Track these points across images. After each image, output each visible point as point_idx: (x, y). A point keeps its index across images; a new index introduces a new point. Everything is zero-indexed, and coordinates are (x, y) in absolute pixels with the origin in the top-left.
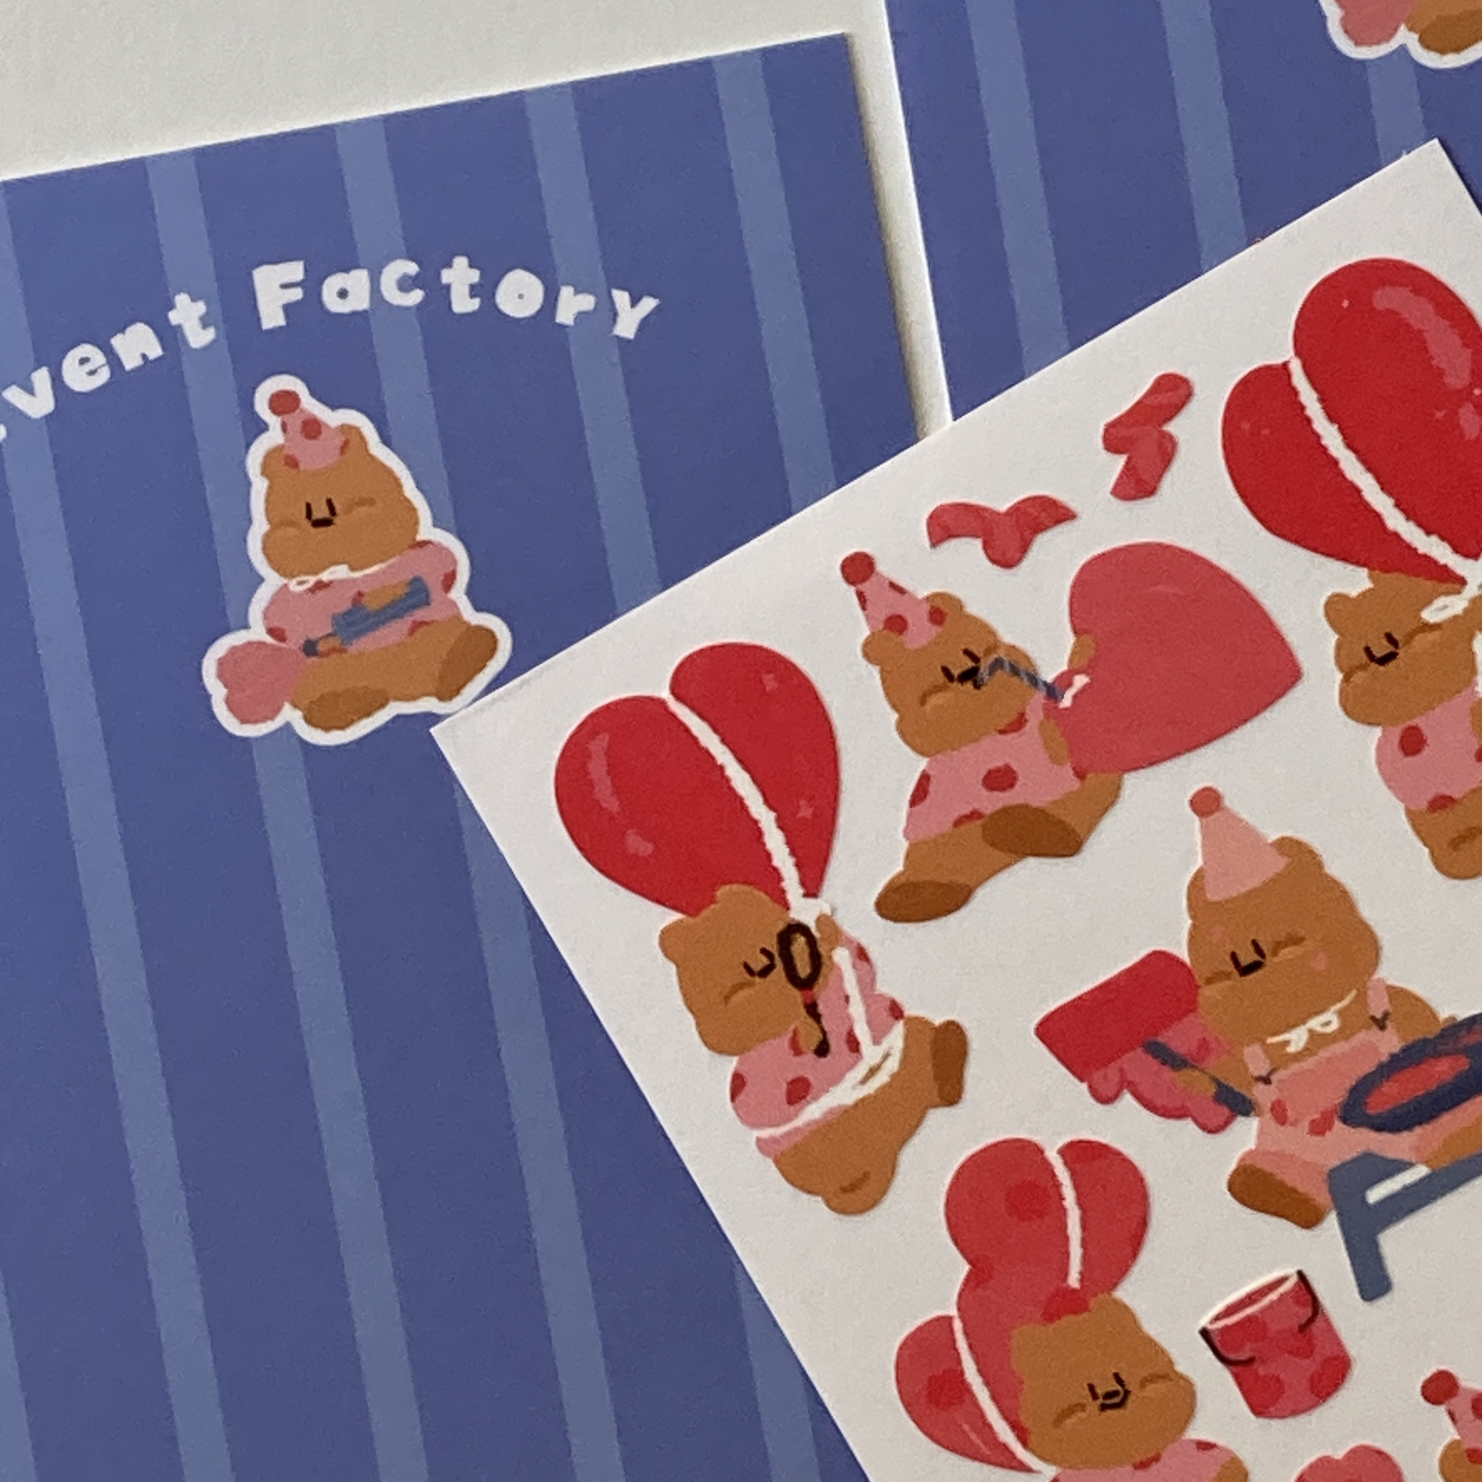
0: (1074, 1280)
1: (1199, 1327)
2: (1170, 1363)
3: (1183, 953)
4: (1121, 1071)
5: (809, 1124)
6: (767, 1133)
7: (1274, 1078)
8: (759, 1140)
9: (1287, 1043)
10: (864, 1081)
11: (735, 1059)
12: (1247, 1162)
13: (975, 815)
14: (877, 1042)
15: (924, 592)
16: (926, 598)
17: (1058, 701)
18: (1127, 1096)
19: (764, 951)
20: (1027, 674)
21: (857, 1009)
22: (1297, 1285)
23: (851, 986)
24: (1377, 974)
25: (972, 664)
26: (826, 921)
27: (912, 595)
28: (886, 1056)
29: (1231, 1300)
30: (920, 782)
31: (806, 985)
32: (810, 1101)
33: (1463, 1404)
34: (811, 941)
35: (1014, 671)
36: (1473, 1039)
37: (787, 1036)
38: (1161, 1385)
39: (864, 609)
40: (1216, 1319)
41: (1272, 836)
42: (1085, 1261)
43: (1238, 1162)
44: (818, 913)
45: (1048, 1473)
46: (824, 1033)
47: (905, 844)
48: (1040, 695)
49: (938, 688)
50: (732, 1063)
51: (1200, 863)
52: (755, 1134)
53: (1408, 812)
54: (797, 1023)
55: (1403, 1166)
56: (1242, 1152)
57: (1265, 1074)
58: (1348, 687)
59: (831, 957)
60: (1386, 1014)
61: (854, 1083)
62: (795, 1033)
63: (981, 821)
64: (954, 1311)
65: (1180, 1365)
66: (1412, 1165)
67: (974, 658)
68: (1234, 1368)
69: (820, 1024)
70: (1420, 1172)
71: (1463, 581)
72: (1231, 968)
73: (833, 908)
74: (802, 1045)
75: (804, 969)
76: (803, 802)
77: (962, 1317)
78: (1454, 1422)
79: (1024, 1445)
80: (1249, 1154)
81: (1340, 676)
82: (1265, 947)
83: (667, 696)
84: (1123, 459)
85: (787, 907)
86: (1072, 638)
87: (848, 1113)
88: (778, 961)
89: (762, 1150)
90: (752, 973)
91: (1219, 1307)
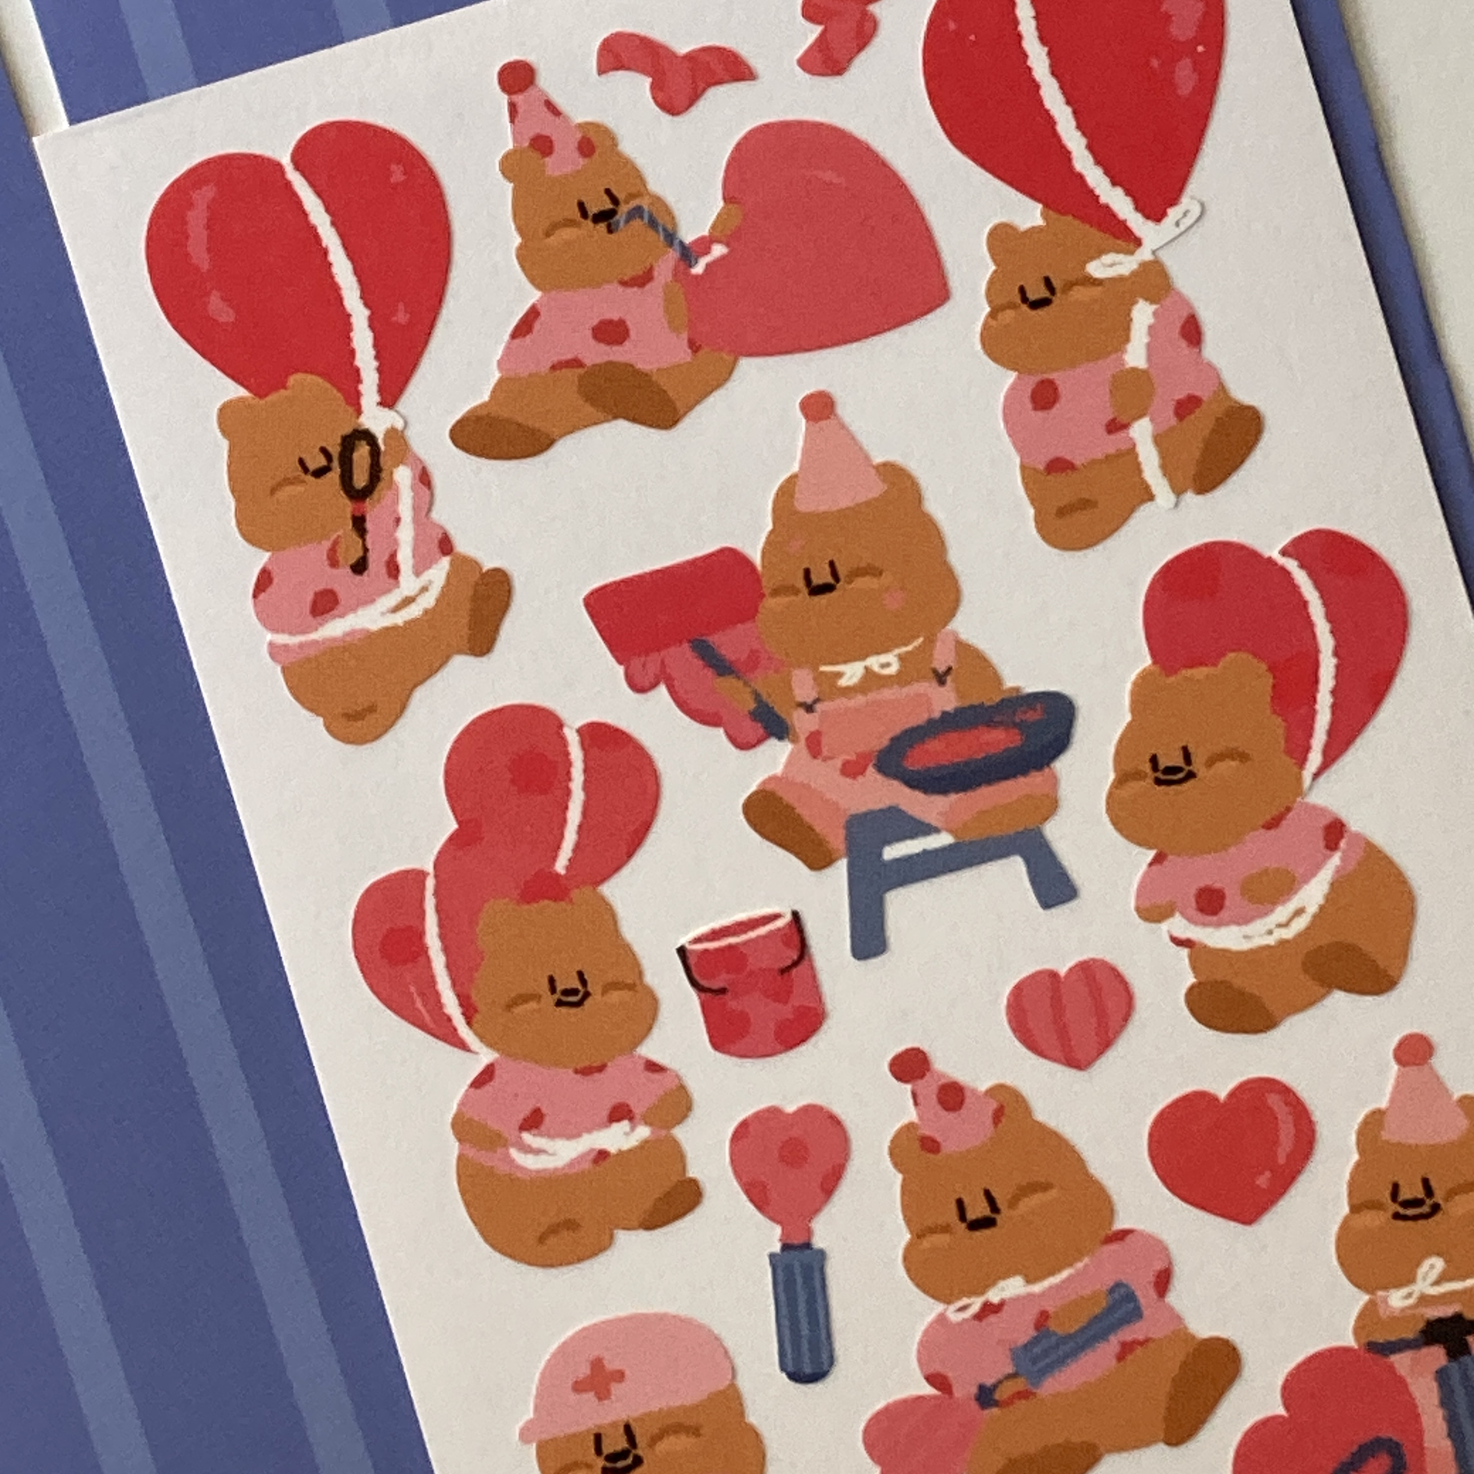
0: (561, 866)
1: (679, 945)
2: (640, 974)
3: (756, 558)
4: (663, 662)
5: (325, 641)
6: (282, 639)
7: (818, 707)
8: (271, 645)
9: (839, 675)
10: (396, 609)
11: (267, 555)
12: (769, 787)
13: (576, 363)
14: (418, 573)
15: (579, 119)
16: (580, 126)
17: (691, 266)
18: (662, 689)
19: (324, 451)
20: (665, 230)
21: (405, 534)
22: (789, 925)
23: (405, 508)
24: (950, 627)
25: (611, 206)
26: (396, 435)
27: (567, 119)
28: (424, 589)
29: (717, 924)
30: (527, 315)
31: (359, 496)
32: (334, 617)
33: (929, 1087)
34: (375, 452)
35: (653, 223)
36: (1032, 716)
37: (327, 544)
38: (625, 995)
39: (512, 121)
40: (698, 940)
41: (878, 459)
42: (578, 848)
43: (760, 785)
44: (389, 425)
45: (486, 1056)
46: (366, 550)
47: (497, 375)
48: (673, 255)
49: (569, 223)
50: (262, 558)
51: (795, 468)
52: (269, 636)
53: (1023, 468)
54: (340, 533)
55: (927, 830)
56: (766, 776)
57: (809, 701)
58: (993, 323)
59: (392, 473)
60: (950, 669)
61: (384, 609)
62: (336, 543)
63: (581, 371)
64: (429, 868)
65: (650, 979)
66: (937, 830)
67: (615, 201)
68: (703, 995)
69: (364, 540)
70: (944, 839)
71: (1138, 242)
72: (801, 584)
73: (406, 423)
74: (340, 556)
75: (360, 480)
76: (401, 306)
77: (436, 876)
78: (916, 1103)
79: (469, 1023)
80: (772, 779)
81: (988, 309)
82: (842, 571)
83: (286, 160)
84: (818, 29)
85: (359, 412)
86: (721, 204)
87: (370, 638)
88: (336, 464)
89: (273, 656)
90: (306, 470)
91: (703, 929)
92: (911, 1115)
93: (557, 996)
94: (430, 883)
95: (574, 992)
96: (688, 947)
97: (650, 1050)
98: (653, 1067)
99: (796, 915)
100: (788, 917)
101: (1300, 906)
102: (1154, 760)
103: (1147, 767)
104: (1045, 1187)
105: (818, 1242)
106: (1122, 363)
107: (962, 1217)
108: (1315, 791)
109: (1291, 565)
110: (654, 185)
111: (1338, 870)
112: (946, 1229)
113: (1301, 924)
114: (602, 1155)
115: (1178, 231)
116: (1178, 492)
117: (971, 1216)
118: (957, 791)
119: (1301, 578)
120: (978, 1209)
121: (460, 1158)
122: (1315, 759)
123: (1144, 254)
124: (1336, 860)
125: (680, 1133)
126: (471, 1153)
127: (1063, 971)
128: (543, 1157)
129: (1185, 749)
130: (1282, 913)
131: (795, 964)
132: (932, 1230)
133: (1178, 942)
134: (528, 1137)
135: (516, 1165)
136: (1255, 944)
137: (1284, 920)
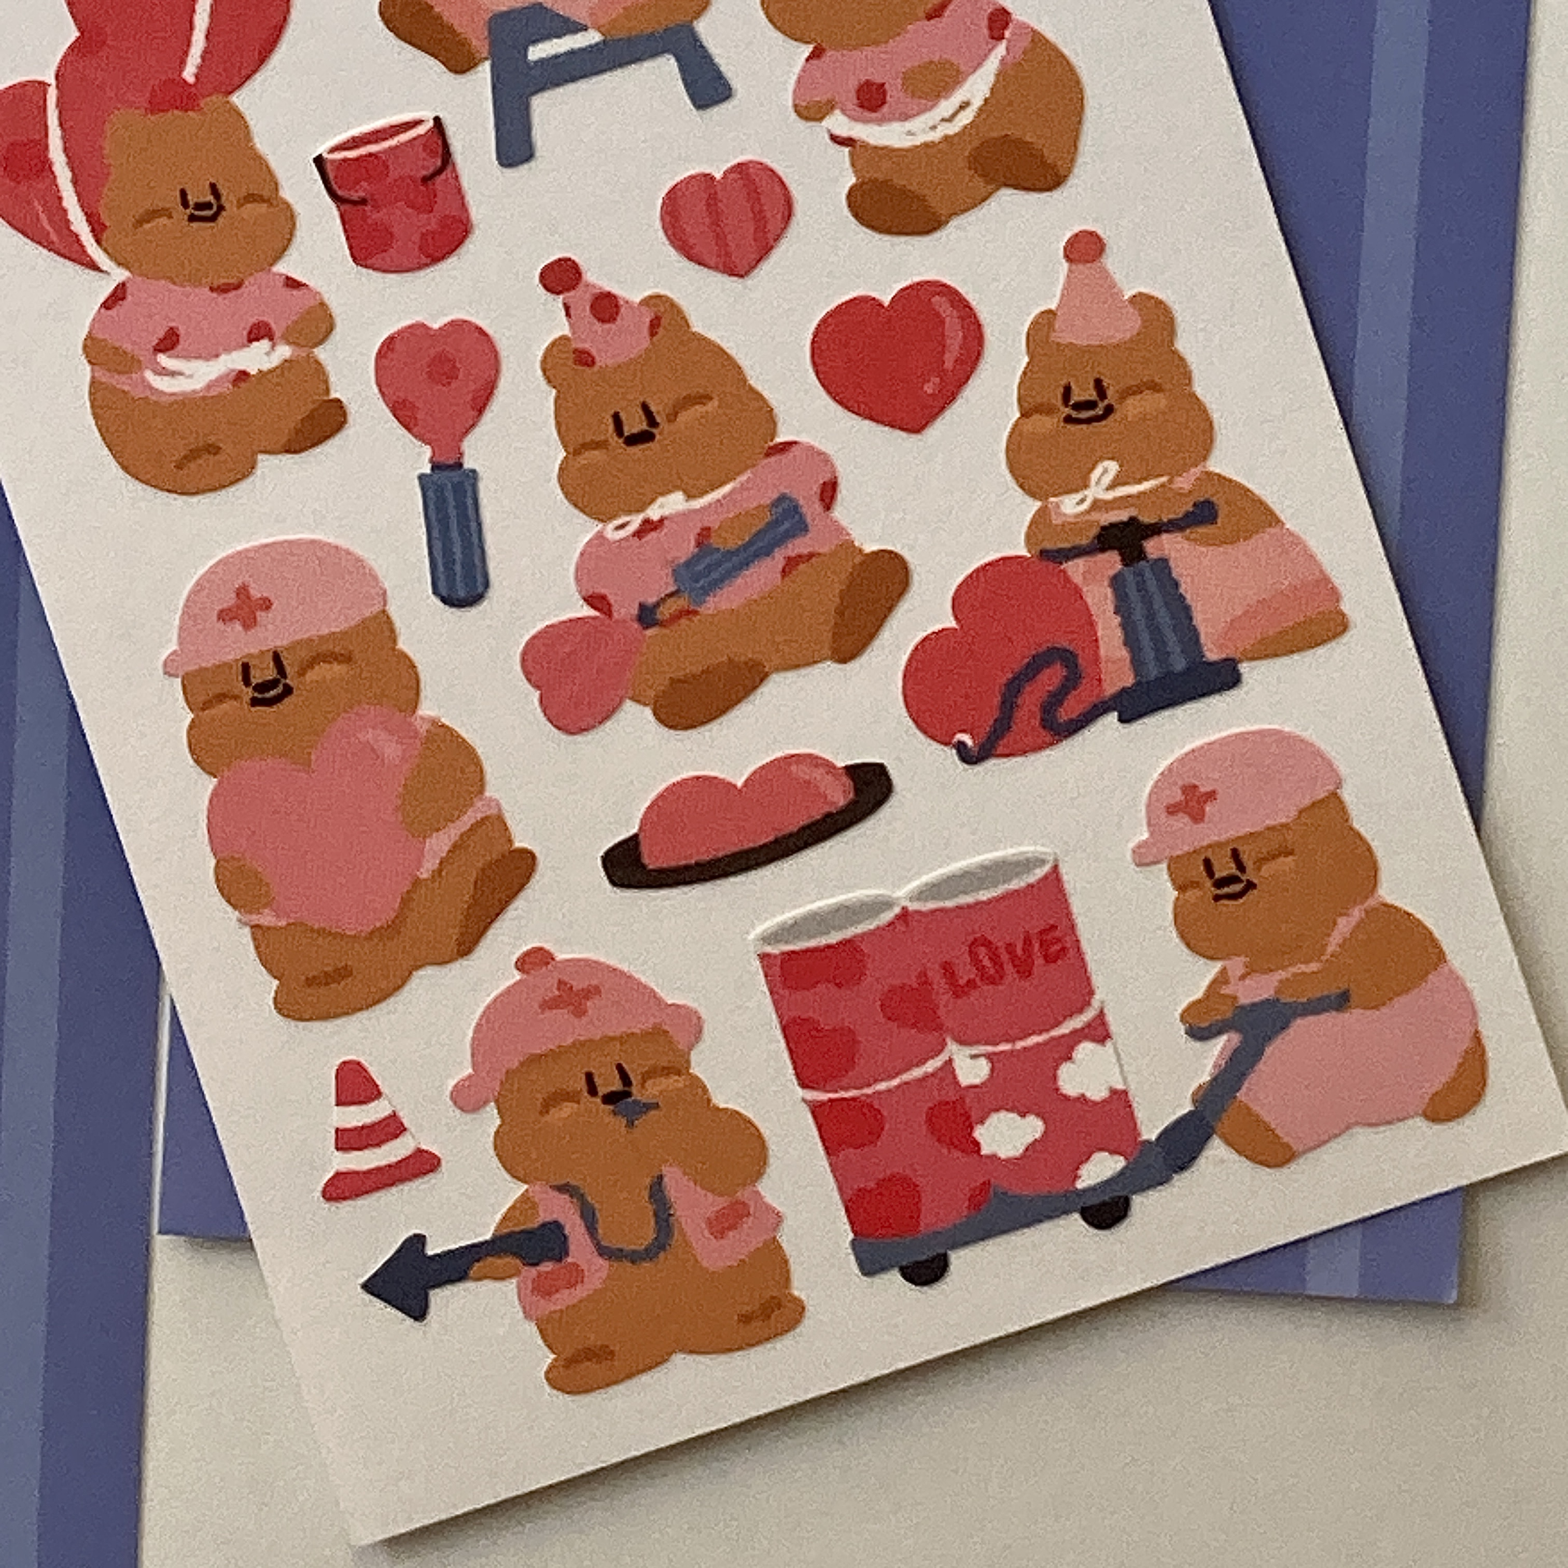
0: (189, 73)
1: (314, 156)
2: (276, 186)
22: (430, 132)
29: (356, 132)
33: (581, 298)
38: (262, 209)
40: (338, 148)
42: (206, 54)
45: (116, 275)
55: (575, 28)
64: (52, 81)
65: (286, 193)
66: (585, 28)
68: (342, 207)
70: (592, 37)
77: (58, 88)
78: (568, 314)
79: (98, 241)
91: (342, 138)
92: (562, 328)
93: (190, 210)
94: (52, 95)
95: (208, 206)
96: (325, 155)
97: (288, 266)
98: (292, 284)
99: (437, 120)
100: (431, 124)
104: (704, 399)
105: (469, 463)
107: (619, 431)
112: (602, 445)
114: (242, 375)
117: (628, 431)
120: (635, 424)
121: (93, 382)
125: (322, 353)
126: (102, 376)
127: (718, 175)
128: (180, 380)
131: (439, 172)
132: (589, 447)
134: (163, 360)
135: (151, 388)
136: (919, 140)
137: (947, 115)
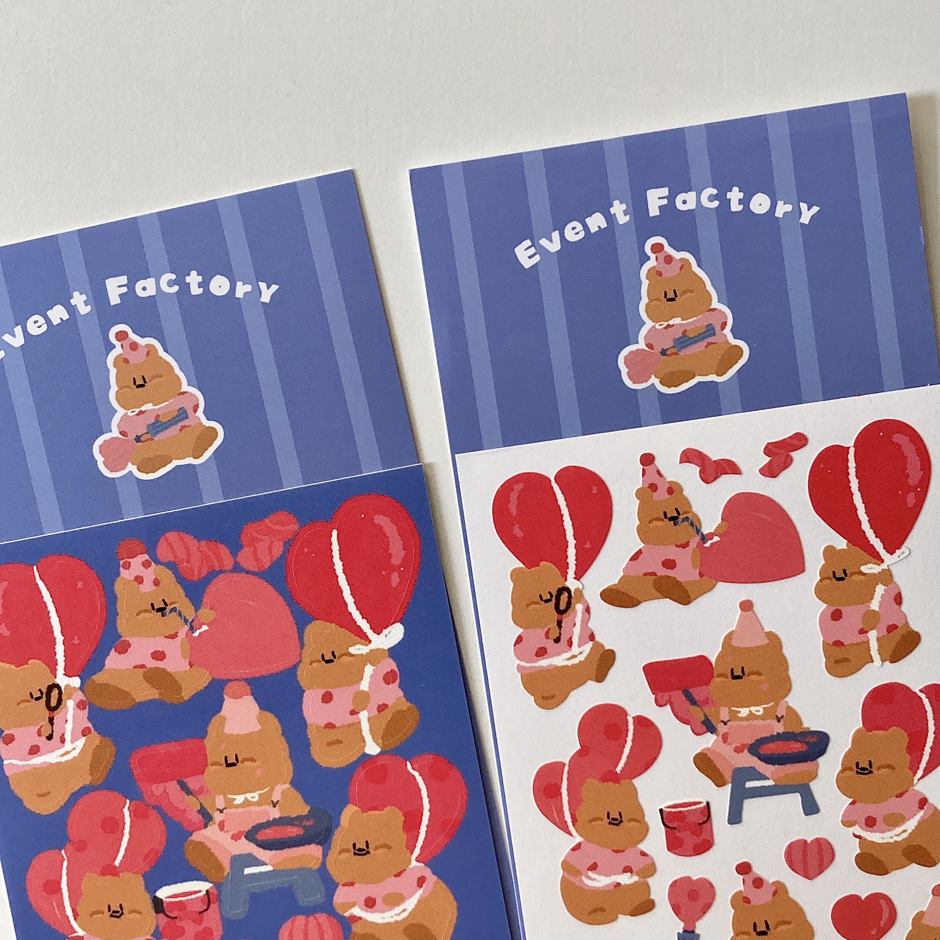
0: (619, 769)
1: (660, 808)
2: (644, 816)
3: (713, 661)
4: (670, 696)
5: (539, 667)
6: (523, 664)
7: (729, 723)
8: (518, 666)
9: (739, 712)
10: (570, 659)
11: (522, 630)
12: (705, 752)
13: (654, 574)
14: (579, 647)
15: (669, 479)
16: (669, 482)
17: (704, 543)
18: (668, 707)
19: (550, 593)
20: (697, 528)
21: (577, 631)
22: (704, 807)
23: (578, 620)
24: (786, 699)
25: (677, 515)
26: (579, 592)
27: (665, 479)
28: (581, 653)
29: (676, 802)
30: (637, 552)
31: (561, 612)
32: (544, 659)
33: (750, 878)
34: (570, 596)
35: (692, 524)
36: (812, 740)
37: (546, 629)
38: (637, 824)
39: (643, 476)
40: (669, 807)
41: (767, 630)
42: (626, 764)
43: (701, 750)
44: (576, 587)
45: (578, 839)
46: (560, 634)
47: (622, 574)
48: (698, 538)
49: (658, 519)
50: (520, 631)
51: (734, 628)
52: (518, 662)
53: (824, 642)
54: (551, 626)
55: (765, 778)
56: (704, 747)
57: (725, 721)
58: (821, 584)
59: (575, 606)
60: (783, 716)
61: (564, 658)
62: (549, 629)
63: (655, 577)
64: (567, 763)
65: (647, 819)
66: (768, 779)
67: (678, 513)
68: (667, 829)
69: (560, 630)
70: (770, 783)
71: (883, 561)
72: (729, 674)
73: (583, 588)
74: (550, 635)
75: (562, 606)
76: (588, 542)
77: (569, 766)
78: (744, 884)
79: (574, 825)
80: (708, 749)
81: (819, 578)
82: (746, 671)
83: (552, 479)
84: (769, 459)
85: (566, 580)
86: (720, 521)
87: (557, 668)
88: (554, 599)
89: (518, 669)
90: (542, 599)
91: (671, 803)
92: (742, 888)
93: (609, 820)
94: (566, 768)
95: (617, 820)
96: (664, 809)
97: (642, 847)
98: (643, 854)
99: (708, 803)
100: (705, 804)
101: (905, 828)
102: (857, 764)
103: (855, 767)
104: (789, 923)
105: (697, 931)
106: (869, 607)
107: (755, 929)
108: (918, 784)
109: (923, 696)
110: (695, 509)
111: (922, 817)
112: (748, 933)
113: (905, 835)
114: (618, 884)
115: (899, 559)
116: (883, 661)
117: (758, 930)
118: (779, 764)
119: (926, 702)
120: (761, 927)
121: (563, 877)
122: (920, 773)
123: (884, 566)
124: (922, 813)
125: (650, 881)
126: (567, 876)
127: (809, 841)
128: (595, 882)
129: (870, 761)
130: (898, 830)
131: (705, 822)
132: (743, 933)
133: (856, 836)
134: (590, 873)
135: (584, 884)
136: (885, 841)
137: (898, 833)
